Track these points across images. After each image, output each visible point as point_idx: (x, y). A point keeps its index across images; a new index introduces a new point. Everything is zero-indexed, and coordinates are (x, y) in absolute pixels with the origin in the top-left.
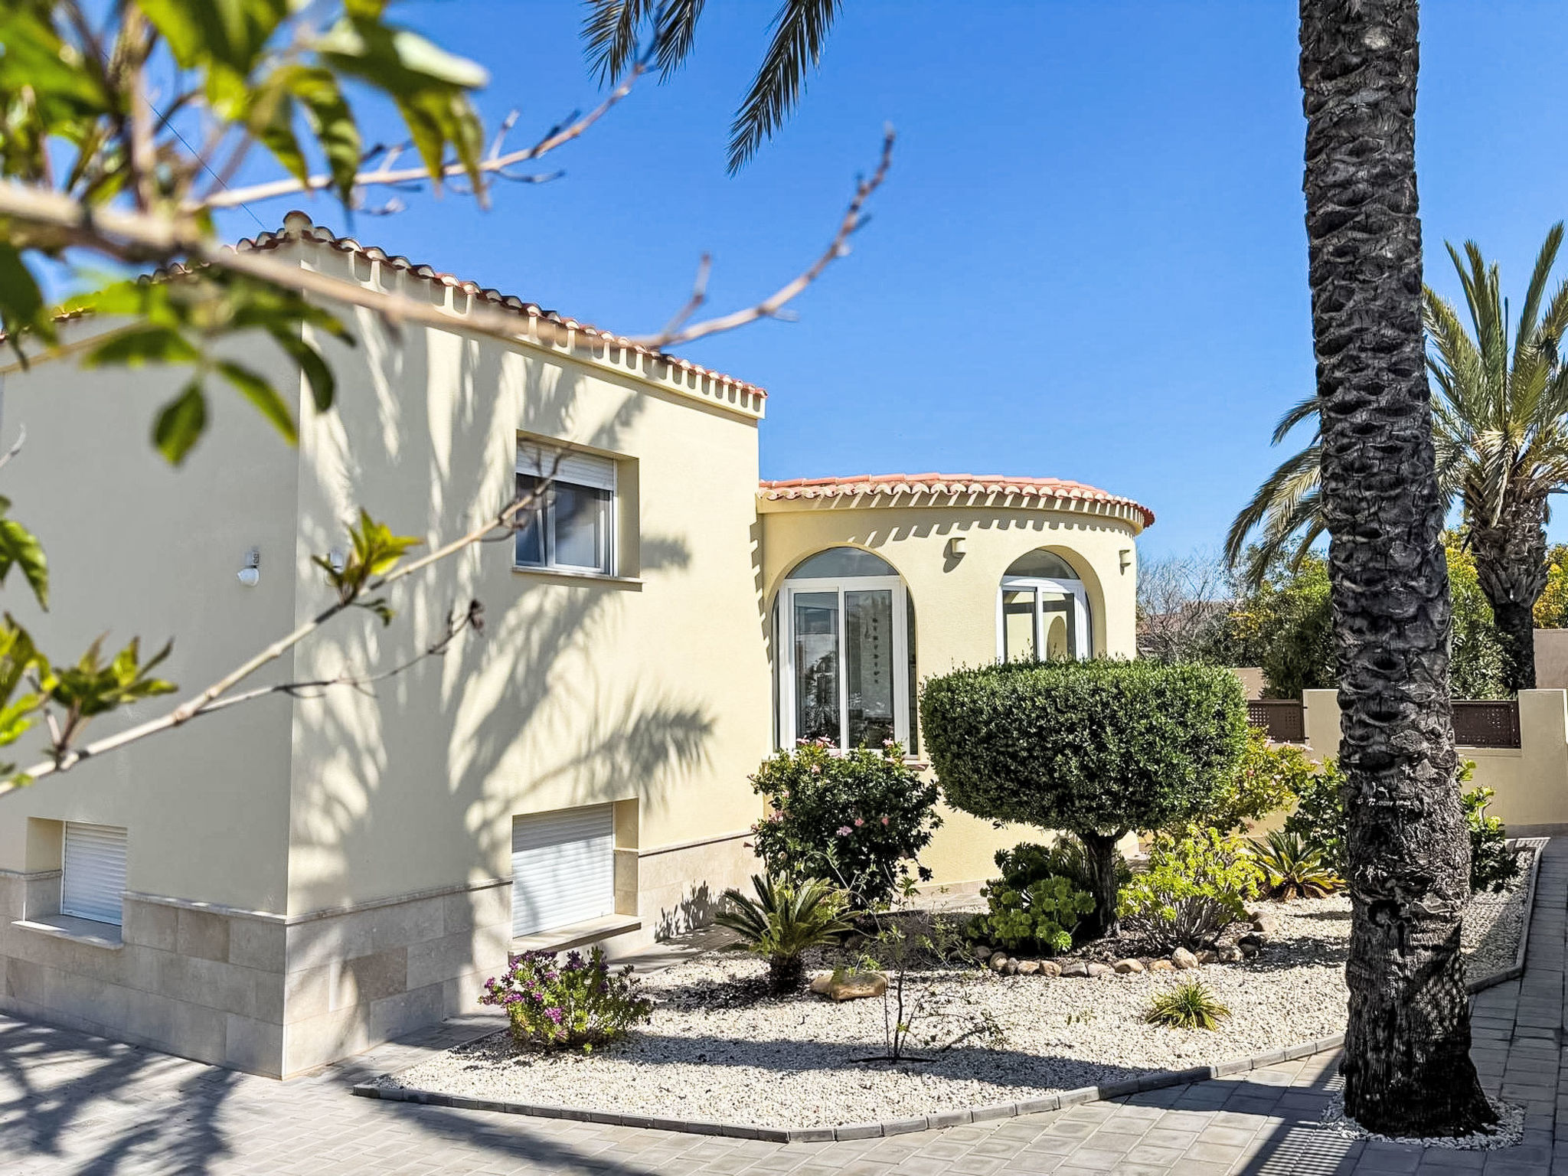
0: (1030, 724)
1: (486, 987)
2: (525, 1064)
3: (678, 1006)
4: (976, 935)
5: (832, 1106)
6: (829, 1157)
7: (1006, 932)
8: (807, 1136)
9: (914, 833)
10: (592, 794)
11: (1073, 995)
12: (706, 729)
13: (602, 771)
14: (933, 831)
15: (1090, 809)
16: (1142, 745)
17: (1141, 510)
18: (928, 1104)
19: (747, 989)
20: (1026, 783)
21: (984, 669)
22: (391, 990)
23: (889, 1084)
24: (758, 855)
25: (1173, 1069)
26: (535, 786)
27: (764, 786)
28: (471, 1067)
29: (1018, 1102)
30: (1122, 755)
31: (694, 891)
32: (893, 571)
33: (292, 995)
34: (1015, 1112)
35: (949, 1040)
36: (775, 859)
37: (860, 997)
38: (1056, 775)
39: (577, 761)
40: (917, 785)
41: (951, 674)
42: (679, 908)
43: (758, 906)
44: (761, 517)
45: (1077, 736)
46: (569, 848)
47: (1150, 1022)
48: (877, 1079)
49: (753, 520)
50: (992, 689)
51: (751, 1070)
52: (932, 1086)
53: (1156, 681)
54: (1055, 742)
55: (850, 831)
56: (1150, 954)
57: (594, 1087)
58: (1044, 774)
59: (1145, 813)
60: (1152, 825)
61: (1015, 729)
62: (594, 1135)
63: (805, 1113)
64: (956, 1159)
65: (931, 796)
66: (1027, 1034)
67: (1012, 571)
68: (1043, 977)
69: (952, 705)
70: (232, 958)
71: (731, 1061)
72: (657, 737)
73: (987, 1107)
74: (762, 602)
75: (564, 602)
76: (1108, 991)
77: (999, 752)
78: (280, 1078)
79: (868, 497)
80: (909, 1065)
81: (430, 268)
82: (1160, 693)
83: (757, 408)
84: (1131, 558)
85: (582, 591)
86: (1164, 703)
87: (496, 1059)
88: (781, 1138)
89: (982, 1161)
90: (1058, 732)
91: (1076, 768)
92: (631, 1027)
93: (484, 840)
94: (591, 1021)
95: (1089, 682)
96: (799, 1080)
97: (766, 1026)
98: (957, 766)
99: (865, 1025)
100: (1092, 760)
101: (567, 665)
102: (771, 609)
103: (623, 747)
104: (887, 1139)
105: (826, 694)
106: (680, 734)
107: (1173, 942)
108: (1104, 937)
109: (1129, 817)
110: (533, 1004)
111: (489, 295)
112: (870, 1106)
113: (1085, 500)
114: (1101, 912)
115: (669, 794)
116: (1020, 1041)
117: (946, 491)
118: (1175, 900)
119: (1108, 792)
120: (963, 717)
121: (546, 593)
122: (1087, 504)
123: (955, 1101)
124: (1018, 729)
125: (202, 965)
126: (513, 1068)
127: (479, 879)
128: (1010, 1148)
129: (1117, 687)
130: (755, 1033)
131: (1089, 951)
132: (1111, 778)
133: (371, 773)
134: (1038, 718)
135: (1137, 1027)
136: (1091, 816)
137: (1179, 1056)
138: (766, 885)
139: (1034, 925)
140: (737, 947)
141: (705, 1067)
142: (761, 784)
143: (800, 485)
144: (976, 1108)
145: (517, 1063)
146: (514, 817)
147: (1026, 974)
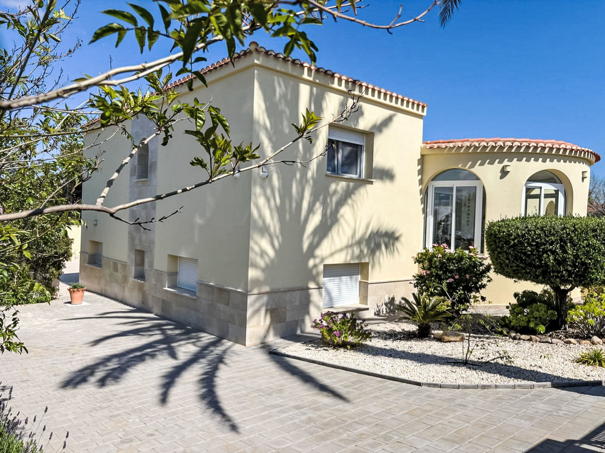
0: (533, 241)
1: (314, 322)
2: (326, 350)
3: (382, 338)
4: (503, 323)
5: (440, 376)
6: (436, 393)
7: (516, 323)
8: (429, 385)
9: (480, 283)
10: (352, 258)
11: (544, 350)
12: (397, 239)
13: (357, 251)
14: (488, 283)
15: (557, 277)
16: (584, 252)
17: (594, 154)
18: (478, 380)
19: (409, 335)
20: (530, 265)
21: (514, 218)
22: (281, 321)
23: (462, 372)
24: (415, 287)
25: (586, 380)
26: (332, 254)
27: (419, 261)
28: (307, 349)
29: (515, 384)
30: (574, 256)
31: (389, 298)
32: (478, 179)
33: (250, 318)
34: (514, 387)
35: (488, 360)
36: (422, 288)
37: (453, 341)
38: (543, 262)
39: (347, 247)
40: (482, 265)
41: (500, 220)
42: (384, 305)
43: (414, 304)
44: (423, 156)
45: (553, 247)
46: (344, 278)
47: (577, 362)
48: (458, 370)
49: (419, 157)
50: (517, 226)
51: (409, 361)
52: (480, 375)
53: (593, 225)
54: (543, 249)
55: (453, 280)
56: (581, 338)
57: (350, 360)
58: (537, 262)
59: (583, 280)
60: (586, 285)
61: (526, 243)
62: (350, 375)
63: (429, 377)
64: (488, 400)
65: (488, 269)
66: (522, 361)
67: (531, 180)
68: (531, 342)
69: (499, 232)
70: (230, 305)
71: (401, 357)
72: (377, 240)
73: (502, 383)
74: (421, 190)
75: (345, 188)
76: (560, 350)
77: (518, 252)
78: (245, 345)
79: (468, 148)
80: (471, 366)
81: (299, 60)
82: (594, 230)
83: (423, 111)
84: (588, 175)
85: (351, 184)
86: (596, 235)
87: (317, 348)
88: (419, 384)
89: (498, 402)
90: (545, 245)
91: (552, 260)
92: (364, 343)
93: (314, 272)
94: (350, 339)
95: (561, 225)
96: (427, 367)
97: (415, 347)
98: (499, 257)
99: (454, 351)
100: (560, 257)
101: (345, 211)
102: (425, 193)
103: (364, 243)
104: (460, 390)
105: (446, 231)
106: (386, 240)
107: (592, 334)
108: (560, 330)
109: (575, 281)
110: (330, 330)
111: (321, 70)
112: (455, 378)
113: (567, 149)
114: (560, 320)
115: (381, 260)
116: (518, 363)
117: (503, 145)
118: (595, 317)
119: (567, 270)
120: (503, 237)
121: (338, 184)
122: (568, 151)
123: (489, 380)
124: (528, 243)
125: (221, 306)
126: (322, 351)
127: (312, 285)
128: (511, 399)
129: (574, 227)
130: (411, 349)
131: (553, 334)
132: (568, 265)
133: (276, 244)
134: (537, 238)
135: (571, 364)
136: (557, 280)
137: (589, 376)
138: (417, 296)
139: (529, 322)
140: (405, 318)
141: (391, 358)
142: (417, 260)
143: (439, 143)
144: (498, 384)
145: (324, 349)
146: (324, 265)
147: (524, 340)
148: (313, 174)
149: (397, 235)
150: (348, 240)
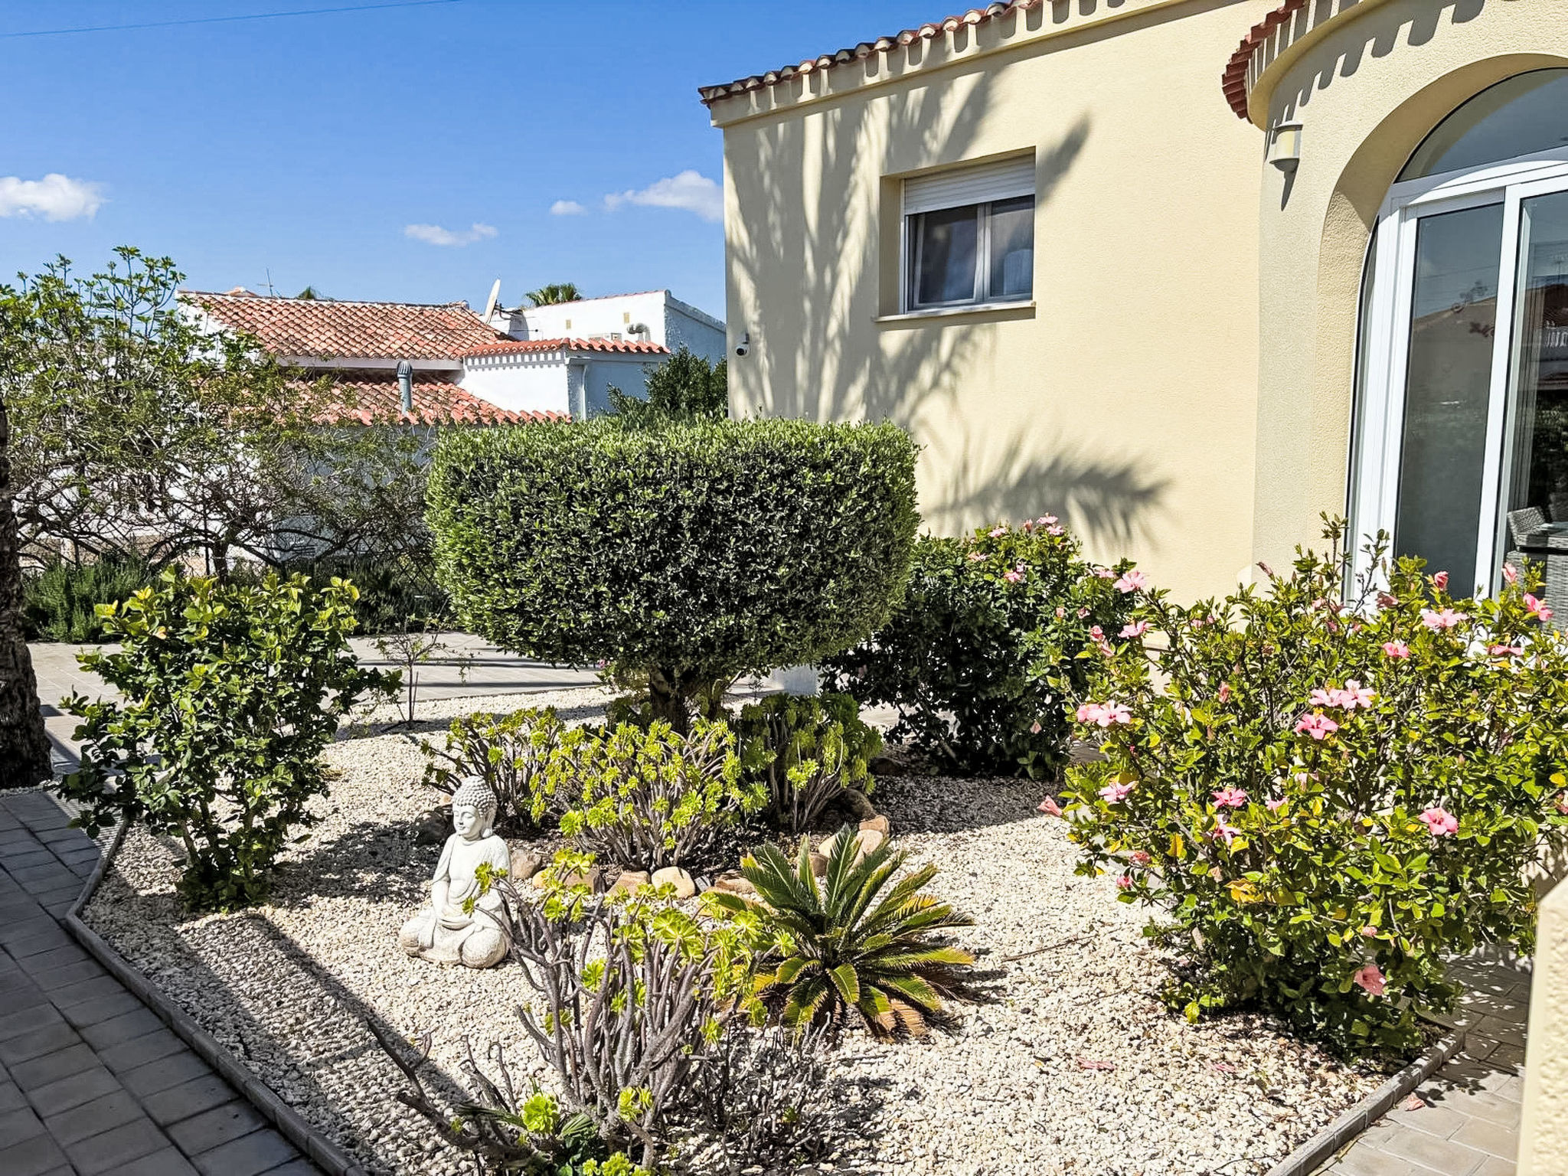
12: (1144, 495)
13: (972, 523)
72: (1052, 494)
103: (999, 501)
148: (841, 326)
149: (1145, 481)
150: (945, 491)
